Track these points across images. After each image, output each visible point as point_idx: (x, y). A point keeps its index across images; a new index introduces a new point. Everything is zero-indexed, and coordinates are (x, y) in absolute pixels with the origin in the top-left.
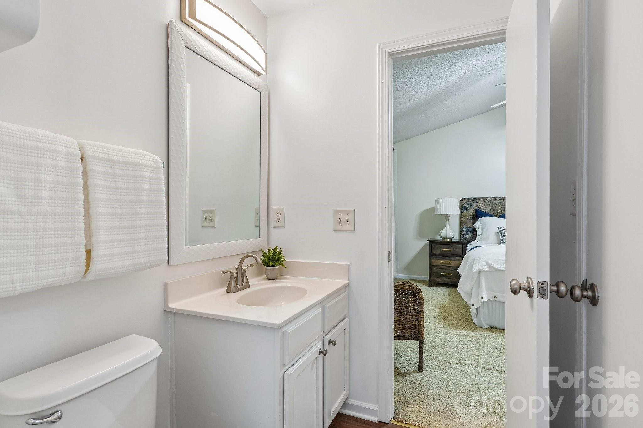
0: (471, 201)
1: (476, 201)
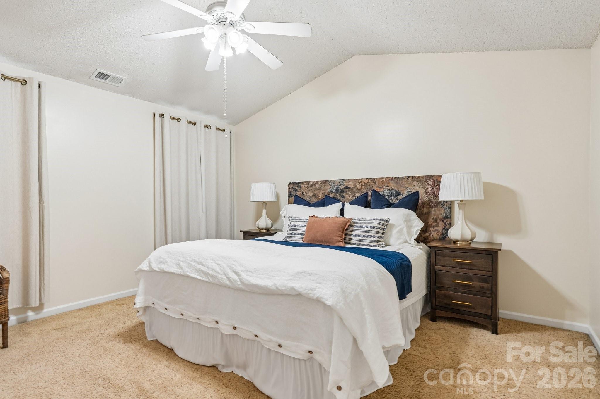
0: (296, 186)
1: (300, 186)
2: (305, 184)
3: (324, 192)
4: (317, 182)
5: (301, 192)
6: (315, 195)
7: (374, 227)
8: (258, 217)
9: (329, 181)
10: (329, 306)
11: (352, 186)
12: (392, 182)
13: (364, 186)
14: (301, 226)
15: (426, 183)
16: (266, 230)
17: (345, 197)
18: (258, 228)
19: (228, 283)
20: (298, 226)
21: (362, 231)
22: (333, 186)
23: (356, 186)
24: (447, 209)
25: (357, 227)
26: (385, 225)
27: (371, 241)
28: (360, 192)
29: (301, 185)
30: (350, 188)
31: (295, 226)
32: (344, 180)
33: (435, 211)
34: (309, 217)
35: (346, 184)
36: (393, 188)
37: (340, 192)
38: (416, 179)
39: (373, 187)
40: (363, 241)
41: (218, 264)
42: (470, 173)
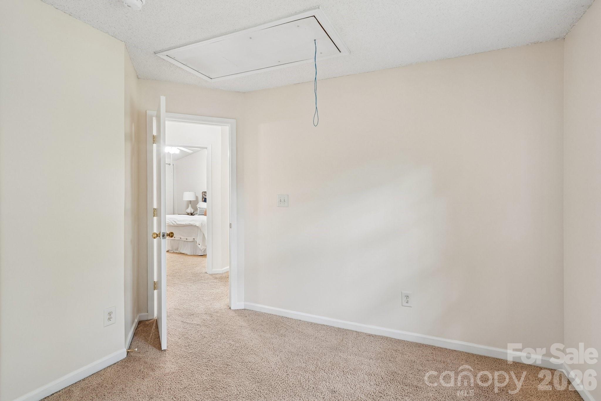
10: (197, 226)
14: (204, 211)
16: (191, 214)
18: (187, 213)
19: (173, 225)
20: (202, 211)
31: (201, 211)
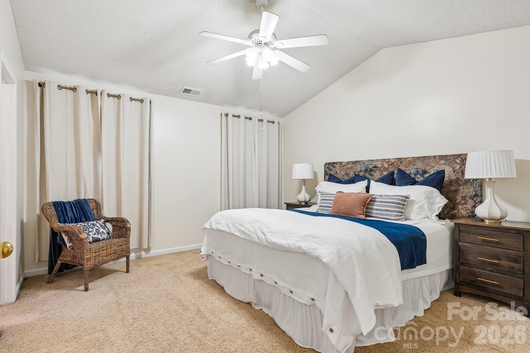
0: (331, 166)
2: (338, 164)
3: (354, 171)
4: (349, 163)
5: (335, 171)
6: (347, 174)
7: (394, 203)
8: (300, 191)
9: (359, 161)
11: (380, 166)
12: (419, 161)
13: (391, 165)
14: (330, 200)
15: (454, 161)
16: (305, 203)
17: (373, 176)
18: (298, 201)
19: (257, 240)
20: (327, 200)
21: (382, 206)
22: (363, 166)
23: (383, 166)
24: (477, 188)
25: (378, 202)
26: (405, 201)
27: (390, 215)
28: (388, 170)
29: (335, 165)
30: (378, 167)
31: (325, 200)
32: (373, 160)
33: (463, 188)
34: (337, 192)
35: (374, 164)
36: (419, 167)
37: (369, 171)
38: (443, 158)
39: (400, 166)
40: (383, 215)
41: (252, 226)
42: (498, 151)
